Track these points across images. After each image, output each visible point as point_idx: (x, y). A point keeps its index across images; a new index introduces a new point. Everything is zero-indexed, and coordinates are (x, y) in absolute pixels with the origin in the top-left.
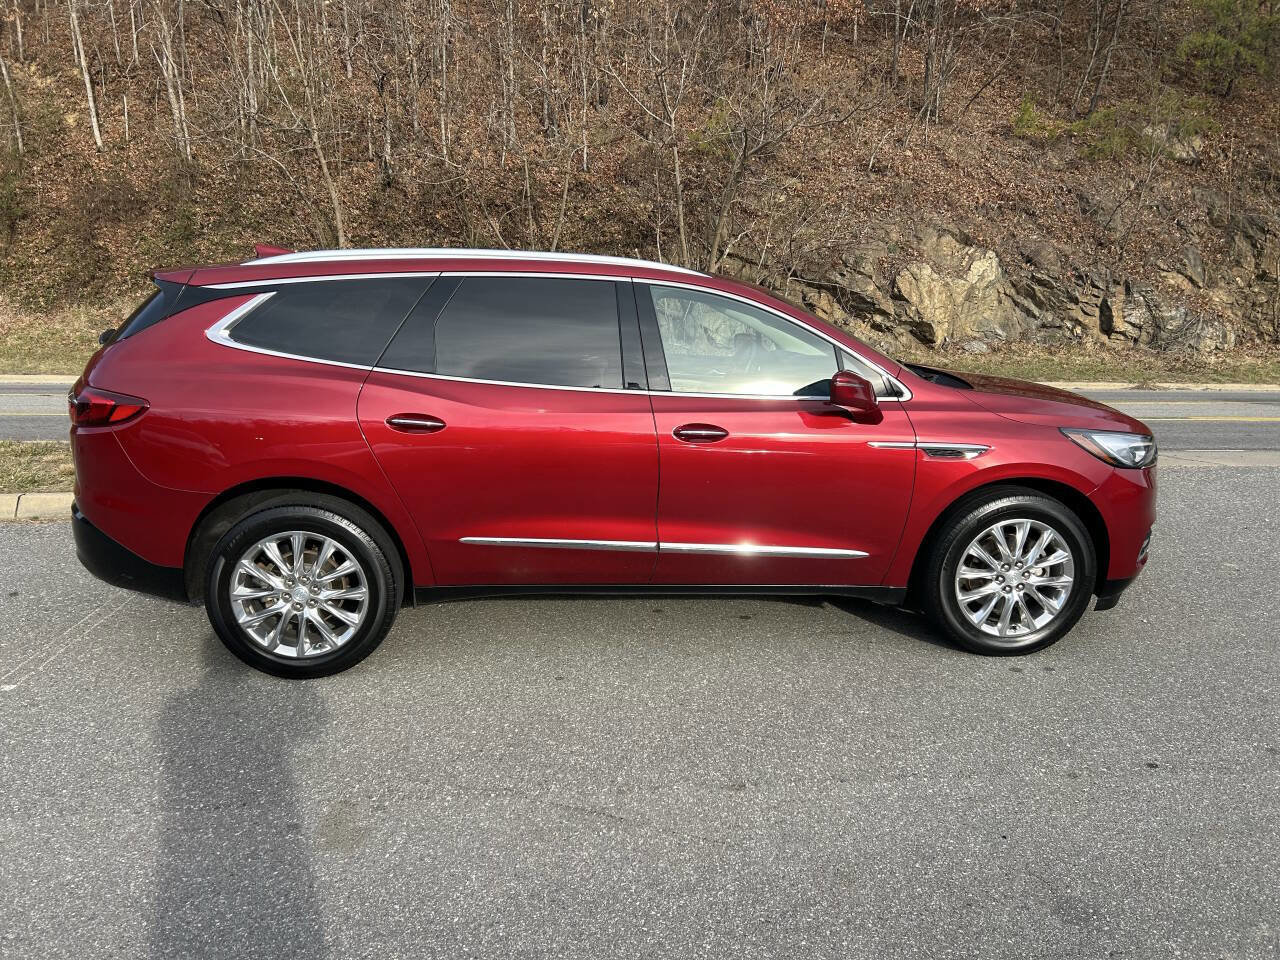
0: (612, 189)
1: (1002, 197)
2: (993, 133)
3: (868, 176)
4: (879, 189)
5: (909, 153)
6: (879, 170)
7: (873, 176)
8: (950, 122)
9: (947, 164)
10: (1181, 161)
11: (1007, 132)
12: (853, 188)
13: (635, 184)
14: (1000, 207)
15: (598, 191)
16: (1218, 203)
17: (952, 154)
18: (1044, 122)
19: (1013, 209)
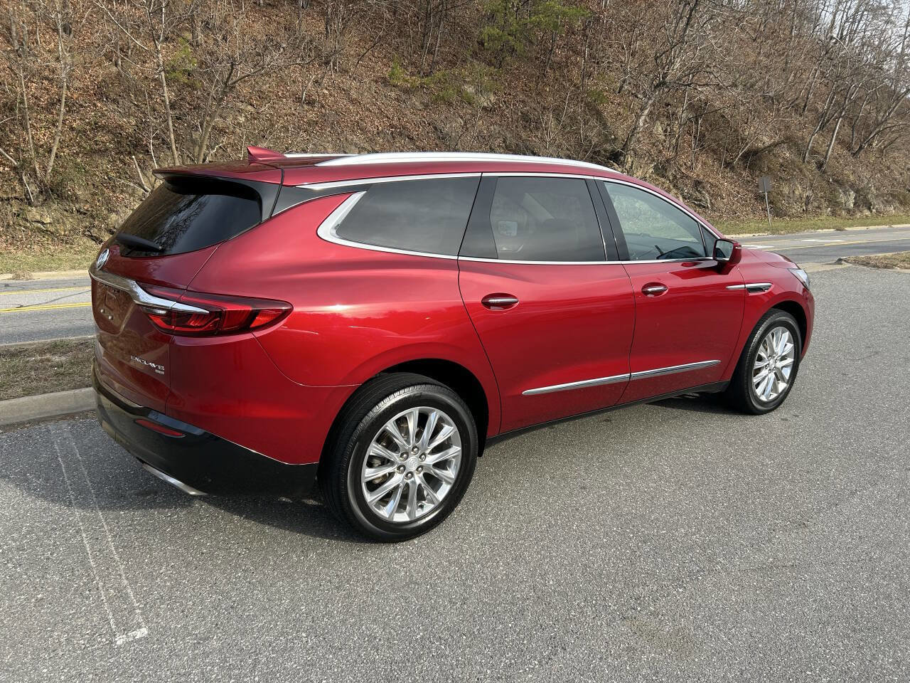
0: (95, 105)
1: (392, 126)
2: (376, 82)
3: (303, 107)
4: (311, 116)
5: (326, 92)
6: (311, 103)
7: (306, 107)
8: (347, 71)
9: (352, 101)
10: (484, 109)
11: (385, 82)
12: (294, 115)
13: (114, 101)
14: (392, 133)
15: (81, 106)
16: (509, 136)
17: (354, 95)
18: (405, 77)
19: (401, 134)
